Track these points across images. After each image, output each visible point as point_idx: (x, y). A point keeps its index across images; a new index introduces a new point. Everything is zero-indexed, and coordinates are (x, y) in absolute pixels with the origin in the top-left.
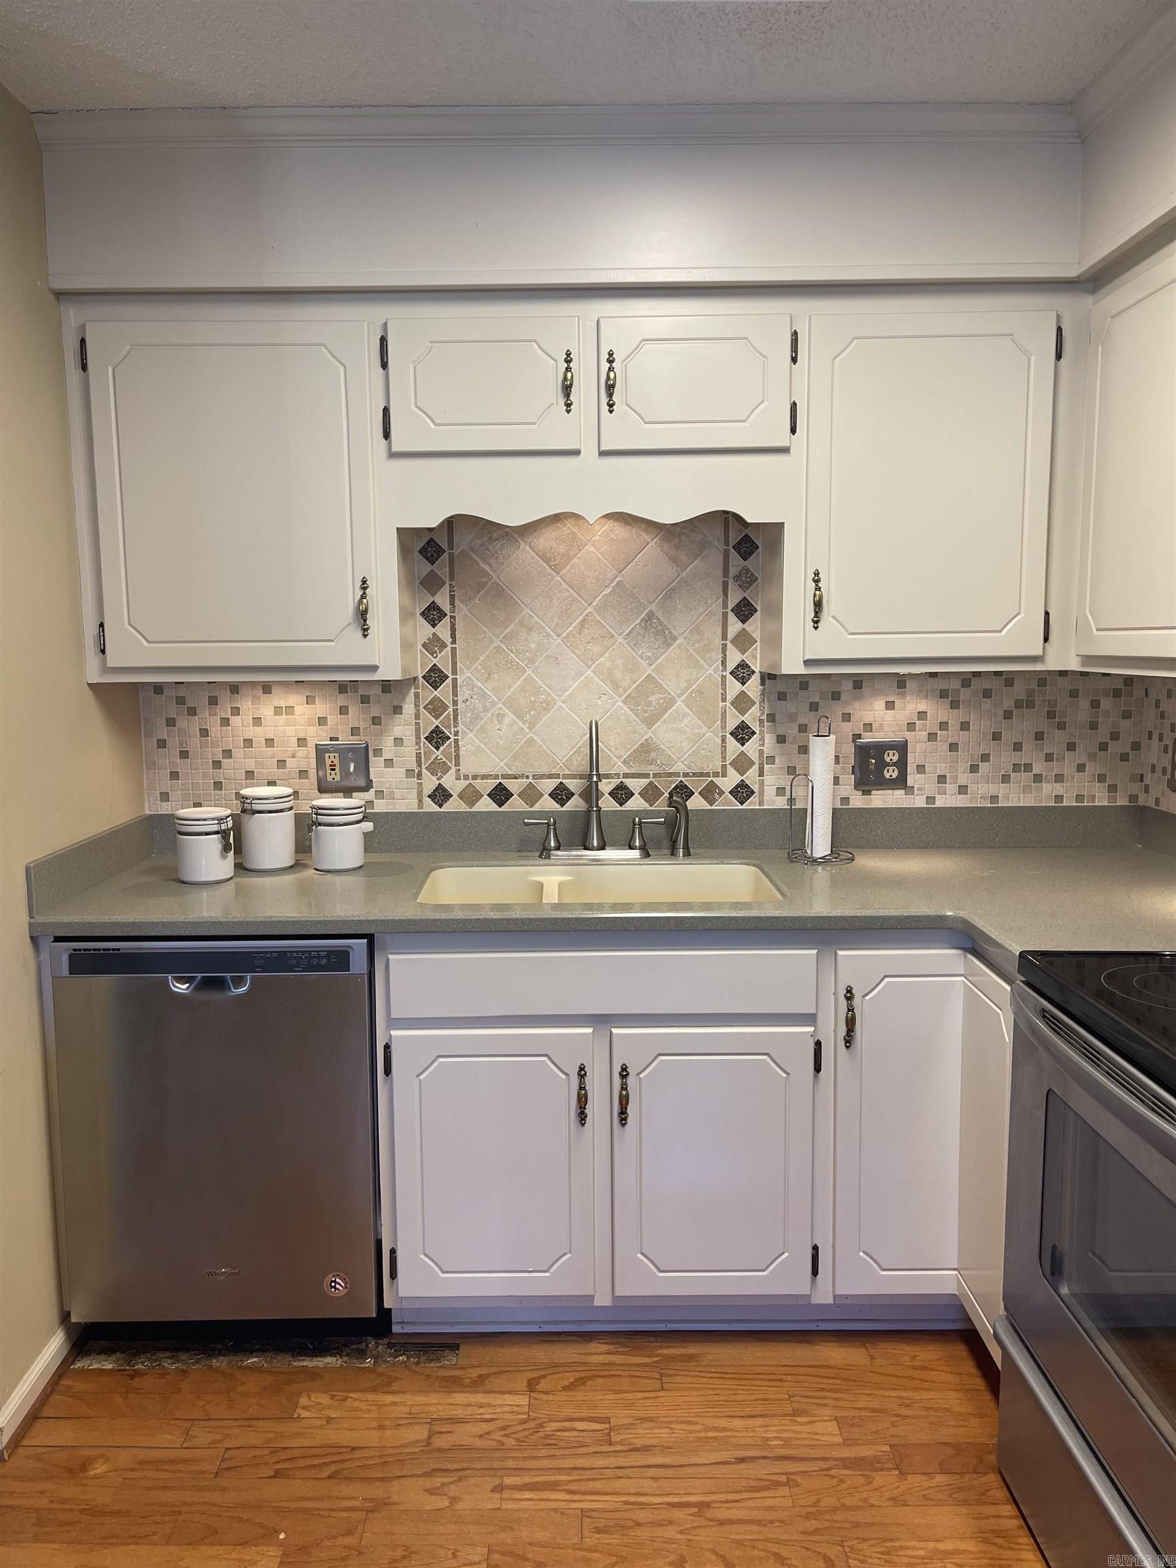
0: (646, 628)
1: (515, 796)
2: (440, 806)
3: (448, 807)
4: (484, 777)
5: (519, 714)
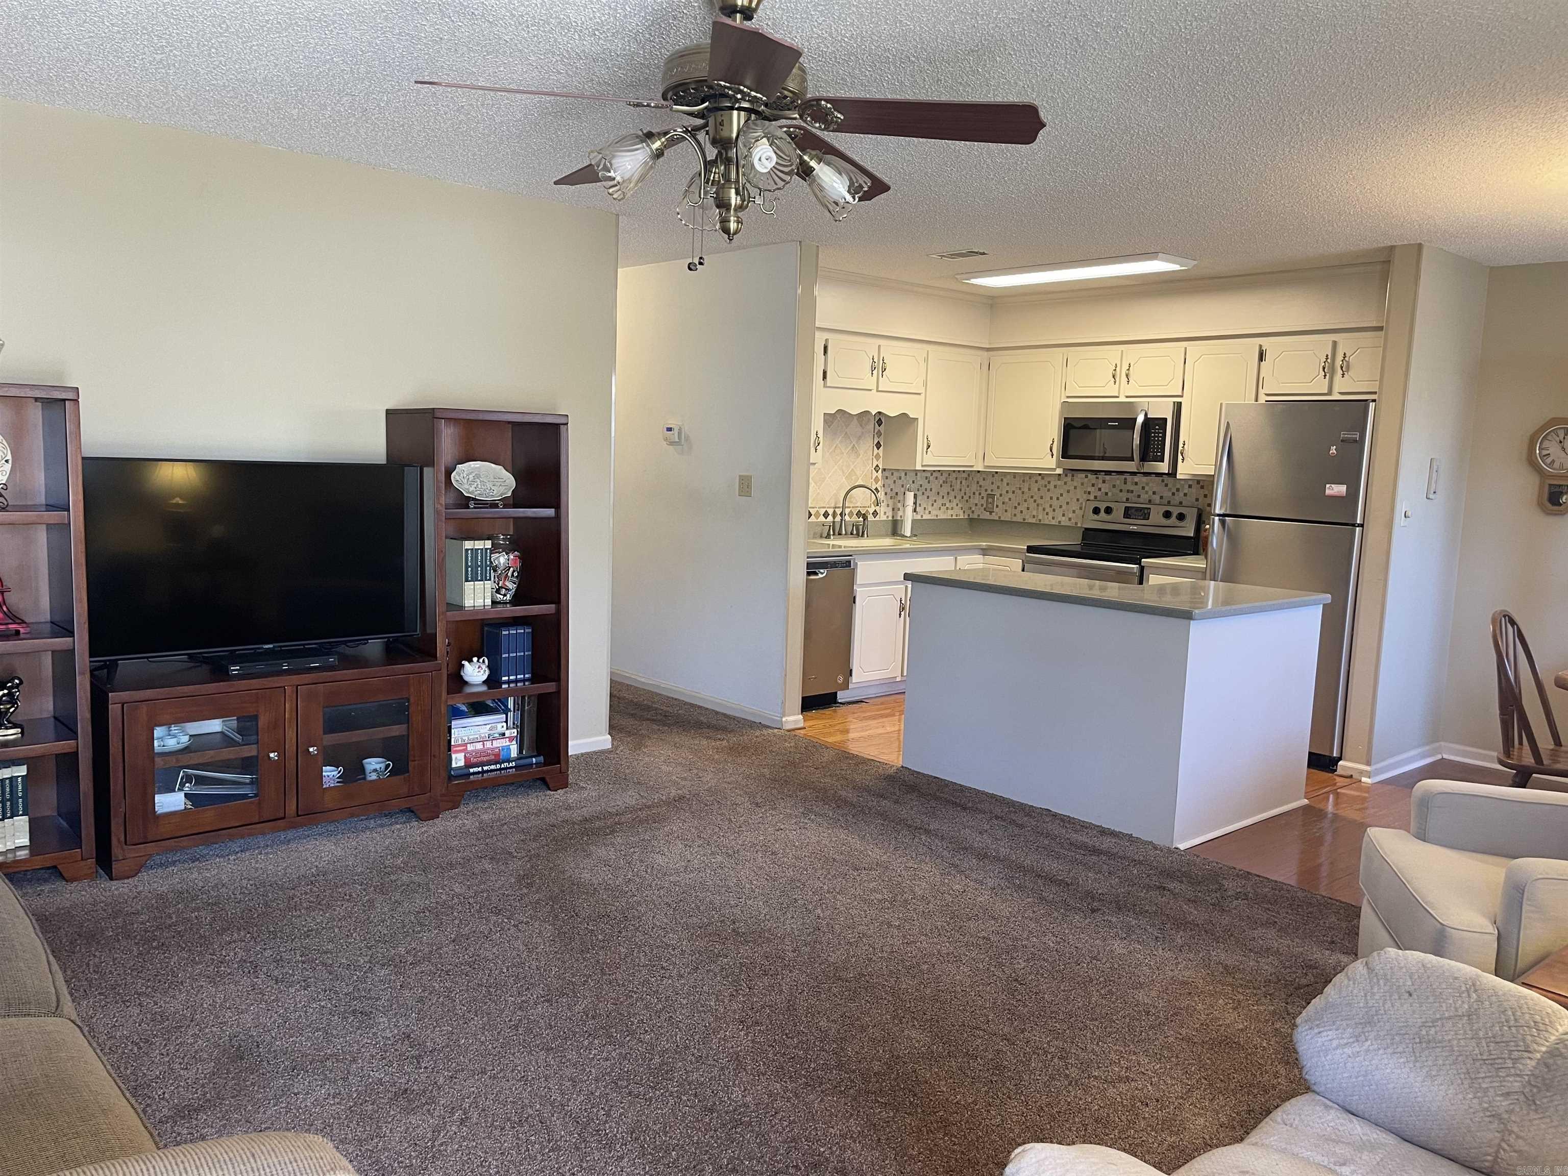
0: (852, 451)
1: (813, 516)
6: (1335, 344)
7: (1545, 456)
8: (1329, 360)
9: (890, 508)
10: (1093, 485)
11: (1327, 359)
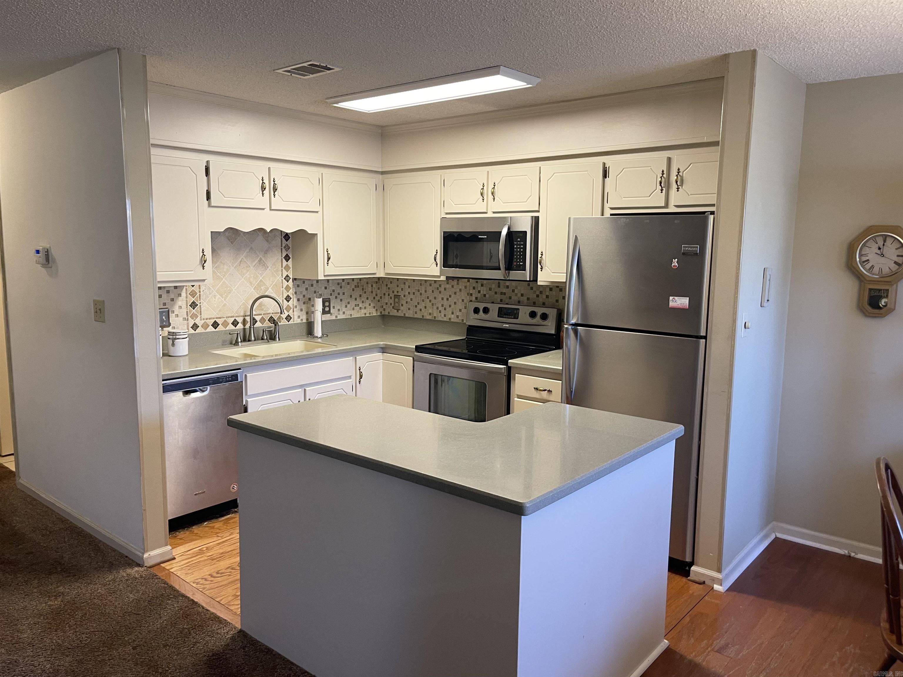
0: (259, 264)
1: (220, 325)
2: (195, 331)
3: (198, 331)
4: (210, 319)
5: (221, 295)
6: (669, 160)
7: (864, 262)
8: (665, 176)
9: (304, 312)
10: (474, 288)
11: (663, 174)
